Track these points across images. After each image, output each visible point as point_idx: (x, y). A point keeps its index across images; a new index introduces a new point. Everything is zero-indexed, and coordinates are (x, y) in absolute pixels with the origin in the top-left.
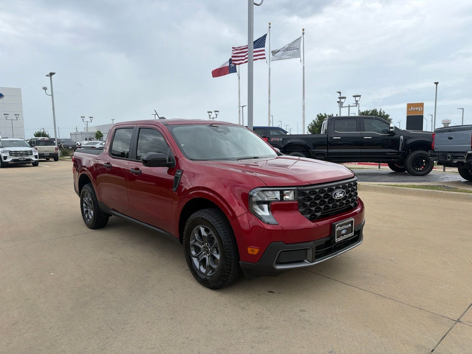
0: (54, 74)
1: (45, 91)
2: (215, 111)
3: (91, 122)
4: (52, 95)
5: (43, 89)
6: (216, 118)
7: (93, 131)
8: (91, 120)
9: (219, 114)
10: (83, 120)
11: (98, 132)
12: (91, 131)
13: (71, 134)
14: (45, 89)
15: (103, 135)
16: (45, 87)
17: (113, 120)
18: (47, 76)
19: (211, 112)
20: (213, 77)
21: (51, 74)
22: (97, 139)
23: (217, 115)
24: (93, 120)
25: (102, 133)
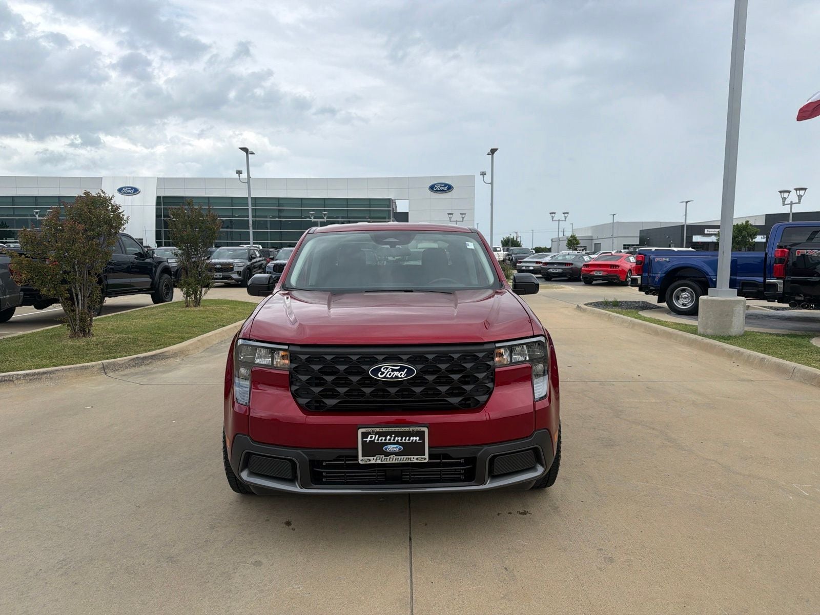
0: (496, 150)
1: (483, 177)
2: (796, 189)
3: (565, 221)
4: (492, 183)
5: (481, 175)
6: (799, 202)
7: (587, 235)
8: (566, 217)
9: (806, 196)
10: (553, 217)
11: (571, 236)
12: (584, 235)
13: (552, 240)
14: (483, 174)
15: (580, 241)
16: (483, 172)
17: (614, 215)
18: (488, 154)
19: (789, 192)
20: (797, 120)
21: (493, 151)
22: (570, 249)
23: (800, 197)
24: (569, 217)
25: (577, 238)
